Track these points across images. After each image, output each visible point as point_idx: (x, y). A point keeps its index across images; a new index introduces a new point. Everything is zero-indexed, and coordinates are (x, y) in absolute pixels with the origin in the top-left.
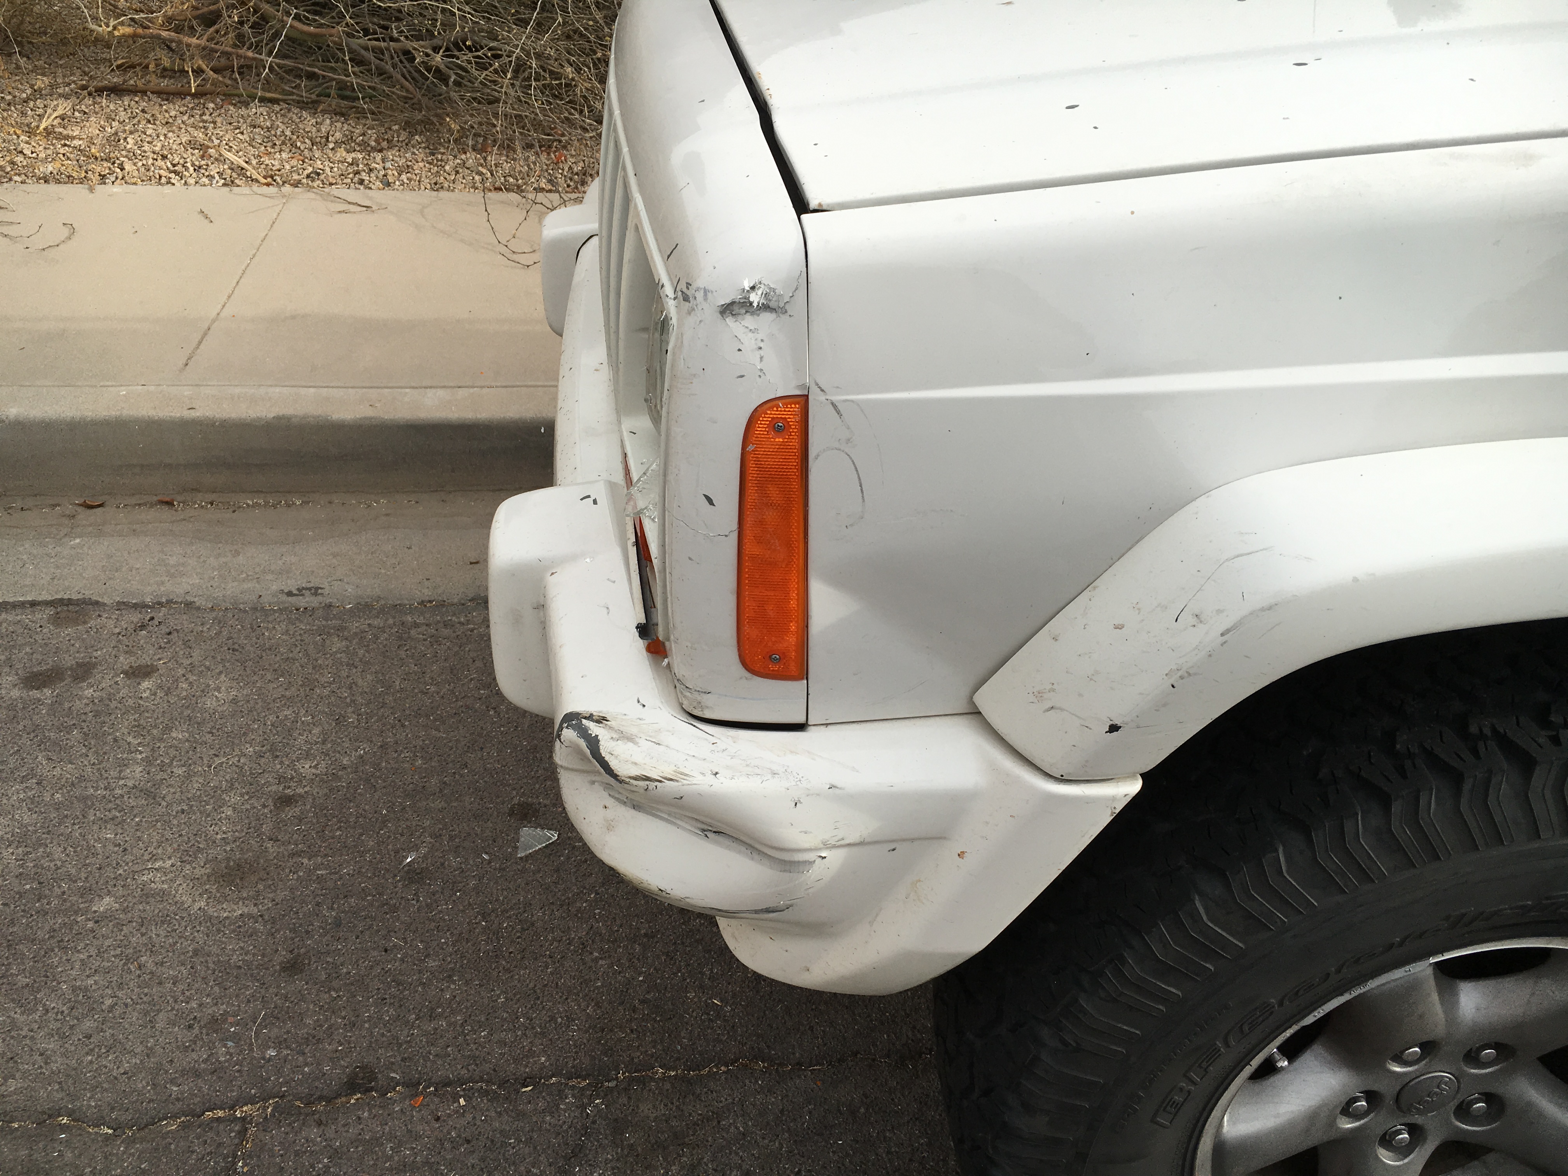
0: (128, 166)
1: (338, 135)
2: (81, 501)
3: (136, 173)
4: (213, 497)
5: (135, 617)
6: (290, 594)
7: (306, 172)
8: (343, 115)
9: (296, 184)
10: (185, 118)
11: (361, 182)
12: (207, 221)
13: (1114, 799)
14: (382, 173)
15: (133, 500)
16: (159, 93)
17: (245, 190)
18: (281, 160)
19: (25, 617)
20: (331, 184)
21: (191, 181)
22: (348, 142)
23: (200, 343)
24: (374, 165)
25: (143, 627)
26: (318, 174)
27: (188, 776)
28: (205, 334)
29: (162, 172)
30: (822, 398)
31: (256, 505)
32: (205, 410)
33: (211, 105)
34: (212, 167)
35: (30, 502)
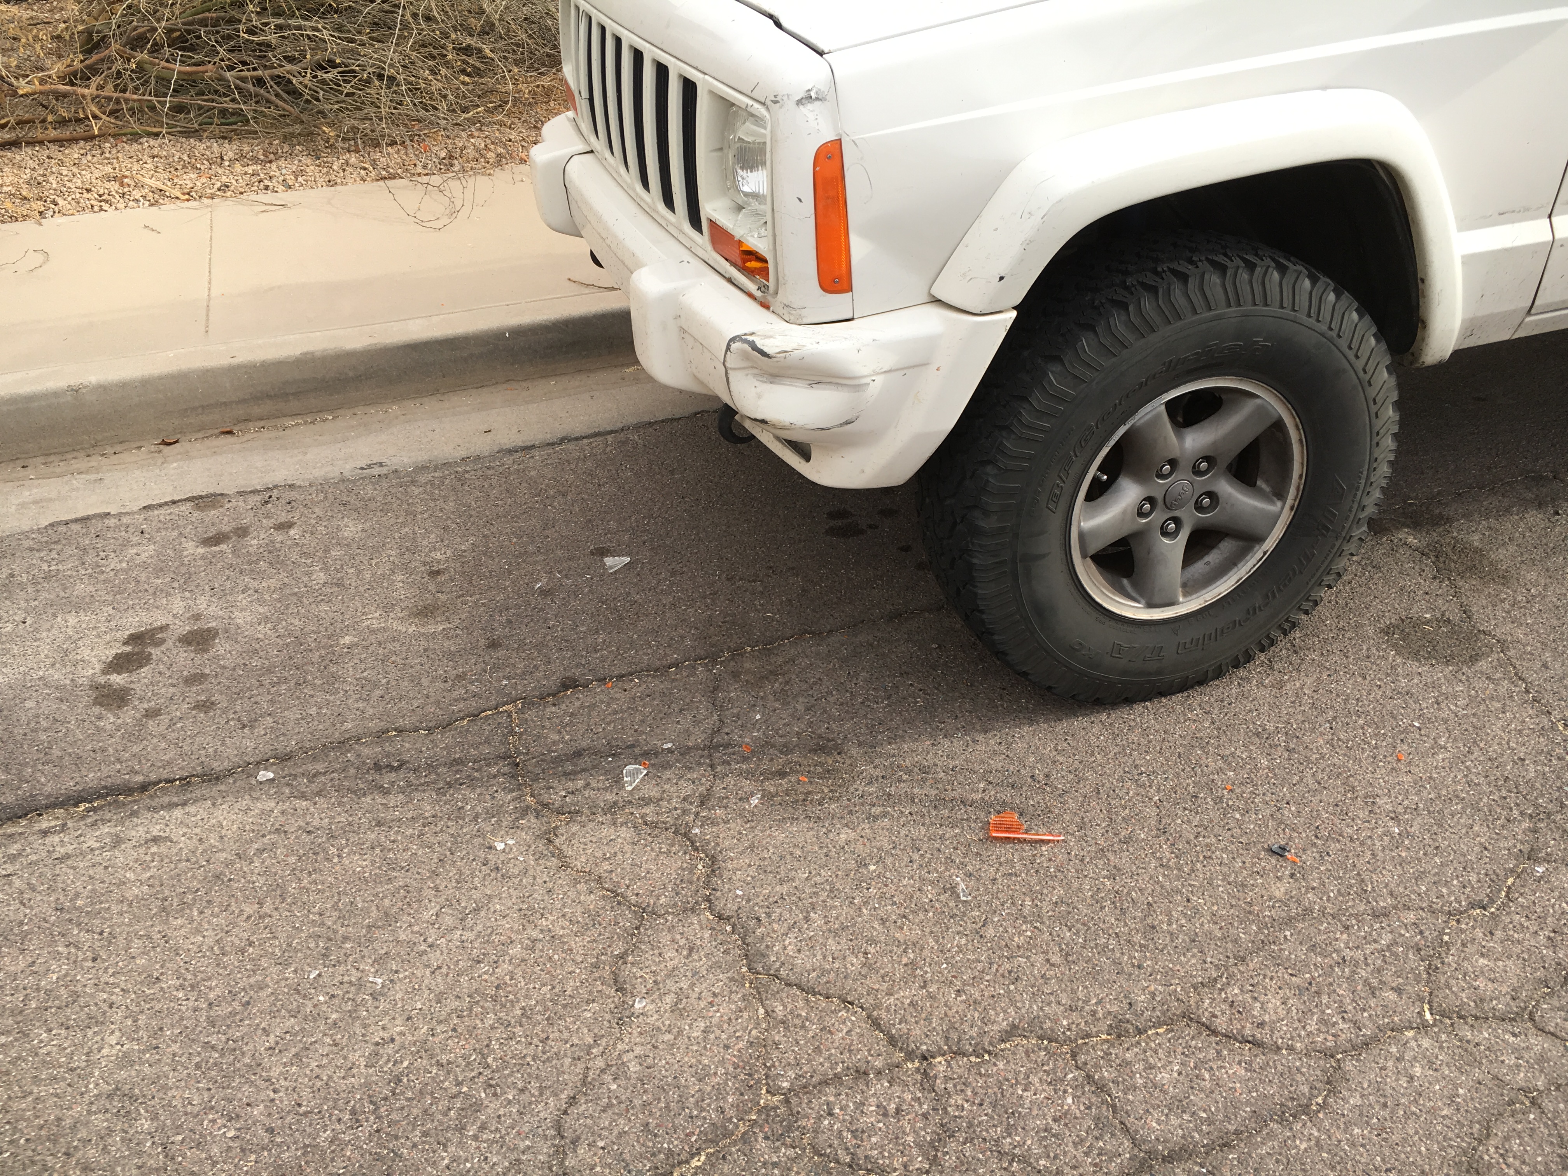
0: (60, 201)
1: (231, 154)
2: (159, 441)
3: (69, 207)
4: (262, 423)
5: (258, 498)
6: (362, 468)
7: (216, 187)
8: (224, 138)
9: (212, 197)
10: (89, 158)
11: (267, 188)
12: (154, 233)
13: (1005, 320)
14: (281, 178)
15: (200, 435)
16: (53, 141)
17: (172, 206)
18: (188, 179)
19: (175, 510)
20: (242, 193)
21: (121, 206)
22: (241, 157)
23: (207, 316)
24: (272, 173)
25: (266, 502)
26: (227, 187)
27: (359, 572)
28: (208, 311)
29: (92, 202)
30: (848, 139)
31: (297, 424)
32: (244, 357)
33: (107, 145)
34: (134, 192)
35: (118, 448)
